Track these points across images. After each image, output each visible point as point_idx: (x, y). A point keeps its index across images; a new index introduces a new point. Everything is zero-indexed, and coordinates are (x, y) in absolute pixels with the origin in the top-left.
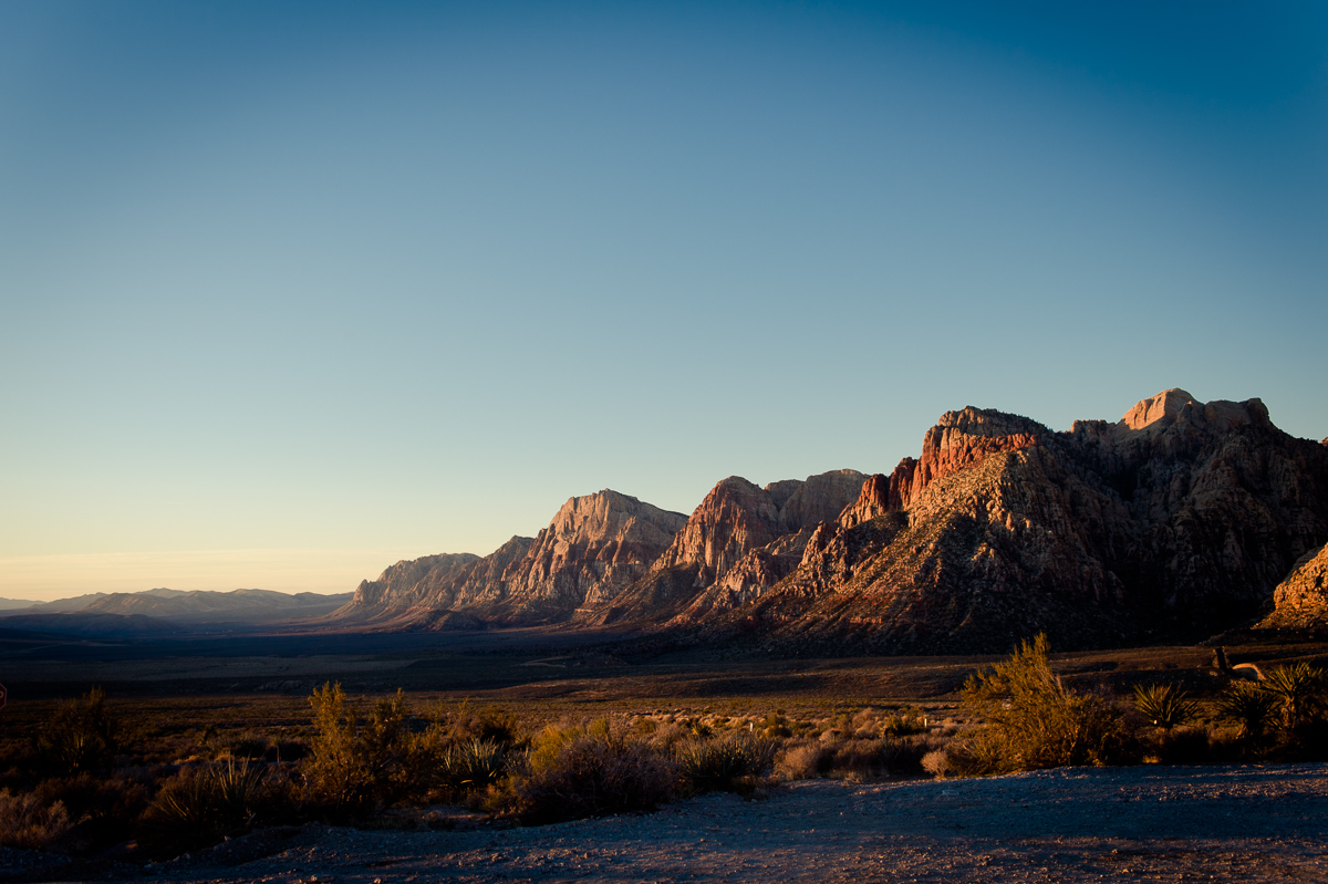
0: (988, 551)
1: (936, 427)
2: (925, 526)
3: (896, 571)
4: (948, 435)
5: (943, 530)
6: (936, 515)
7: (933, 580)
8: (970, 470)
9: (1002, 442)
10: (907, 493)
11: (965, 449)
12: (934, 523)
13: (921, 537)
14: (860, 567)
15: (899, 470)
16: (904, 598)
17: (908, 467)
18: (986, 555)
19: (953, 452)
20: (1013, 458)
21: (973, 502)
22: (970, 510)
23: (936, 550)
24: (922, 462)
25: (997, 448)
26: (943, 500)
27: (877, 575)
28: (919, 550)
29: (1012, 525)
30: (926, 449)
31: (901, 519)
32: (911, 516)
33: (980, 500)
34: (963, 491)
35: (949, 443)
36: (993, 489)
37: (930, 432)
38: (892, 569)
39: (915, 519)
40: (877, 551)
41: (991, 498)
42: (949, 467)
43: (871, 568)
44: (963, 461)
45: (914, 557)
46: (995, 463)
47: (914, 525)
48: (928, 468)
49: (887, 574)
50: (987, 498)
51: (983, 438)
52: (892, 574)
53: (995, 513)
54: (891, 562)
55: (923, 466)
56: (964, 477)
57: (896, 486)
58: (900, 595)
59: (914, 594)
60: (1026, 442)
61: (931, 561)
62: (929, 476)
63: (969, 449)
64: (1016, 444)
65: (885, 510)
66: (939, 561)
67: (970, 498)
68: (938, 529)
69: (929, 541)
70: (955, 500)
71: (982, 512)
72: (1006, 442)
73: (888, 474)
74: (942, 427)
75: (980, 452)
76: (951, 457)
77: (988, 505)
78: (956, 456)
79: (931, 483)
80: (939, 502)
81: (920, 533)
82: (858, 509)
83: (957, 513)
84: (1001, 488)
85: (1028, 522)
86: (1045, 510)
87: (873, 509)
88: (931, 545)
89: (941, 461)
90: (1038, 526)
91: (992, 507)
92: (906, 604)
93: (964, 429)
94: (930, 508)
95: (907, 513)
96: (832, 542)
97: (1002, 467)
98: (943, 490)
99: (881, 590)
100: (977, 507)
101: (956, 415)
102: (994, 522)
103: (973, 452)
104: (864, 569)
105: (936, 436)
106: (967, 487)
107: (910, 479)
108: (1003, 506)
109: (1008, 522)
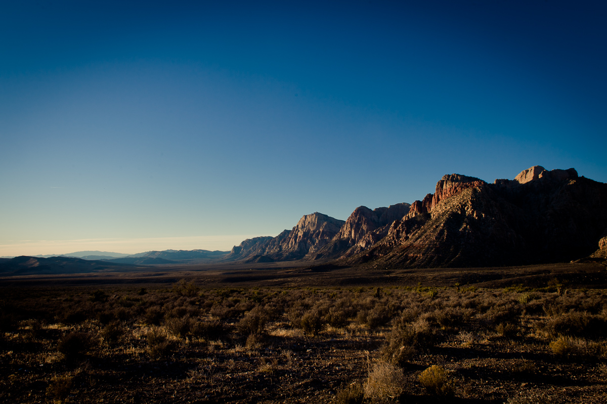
0: (467, 226)
1: (441, 181)
2: (439, 217)
3: (427, 235)
4: (446, 183)
5: (447, 218)
6: (443, 213)
7: (443, 238)
8: (457, 196)
9: (469, 185)
10: (429, 207)
11: (453, 188)
12: (443, 216)
13: (437, 222)
15: (426, 198)
16: (431, 246)
17: (429, 198)
18: (466, 228)
19: (448, 190)
20: (475, 191)
21: (459, 207)
22: (458, 210)
23: (443, 227)
24: (436, 194)
25: (467, 187)
26: (446, 208)
27: (419, 237)
28: (437, 227)
29: (476, 216)
30: (437, 189)
31: (428, 216)
32: (432, 215)
33: (462, 206)
34: (454, 204)
35: (447, 187)
36: (468, 202)
37: (439, 182)
38: (425, 234)
39: (434, 215)
40: (419, 228)
41: (467, 205)
42: (447, 195)
43: (417, 234)
44: (453, 193)
45: (435, 229)
46: (467, 193)
47: (433, 218)
48: (438, 197)
49: (423, 237)
50: (465, 205)
51: (461, 183)
52: (425, 237)
53: (469, 211)
54: (425, 232)
55: (436, 196)
56: (454, 198)
57: (425, 205)
58: (430, 245)
59: (436, 244)
60: (480, 184)
61: (442, 232)
62: (439, 200)
63: (455, 188)
64: (475, 185)
65: (420, 213)
66: (446, 231)
67: (458, 205)
68: (444, 218)
69: (441, 223)
70: (451, 207)
71: (463, 211)
72: (471, 184)
73: (421, 200)
74: (443, 181)
75: (460, 189)
76: (448, 192)
77: (466, 208)
78: (450, 191)
79: (440, 202)
80: (444, 208)
81: (437, 220)
82: (410, 214)
83: (452, 212)
84: (471, 201)
85: (483, 215)
86: (491, 210)
87: (416, 214)
88: (442, 225)
89: (443, 194)
90: (488, 216)
91: (468, 209)
92: (432, 249)
93: (452, 181)
94: (440, 211)
95: (430, 214)
96: (400, 225)
97: (471, 194)
98: (445, 204)
99: (421, 243)
100: (461, 209)
101: (449, 176)
102: (468, 215)
103: (457, 189)
104: (413, 235)
105: (441, 184)
106: (456, 202)
107: (431, 202)
108: (472, 208)
109: (475, 215)
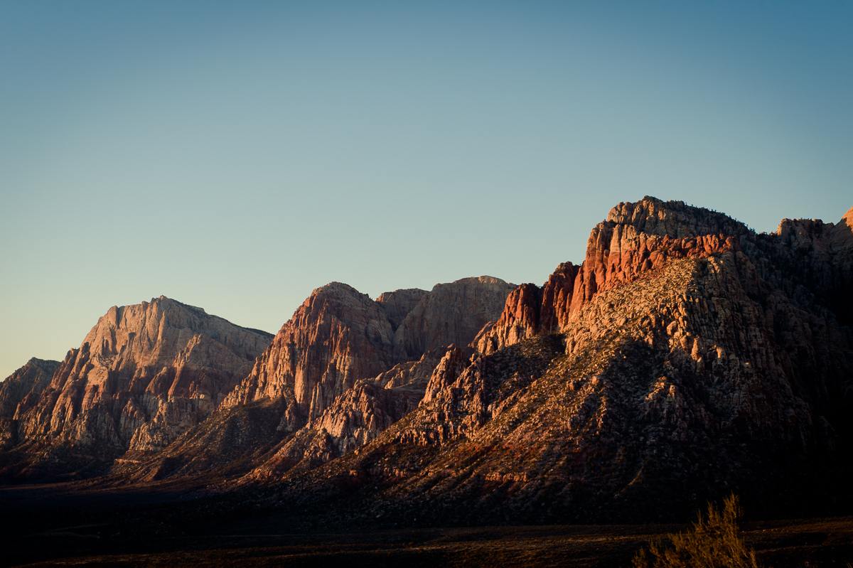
0: (667, 387)
1: (605, 223)
2: (586, 354)
3: (547, 412)
4: (620, 235)
5: (611, 359)
6: (601, 340)
7: (595, 425)
8: (648, 280)
9: (689, 245)
10: (564, 310)
11: (641, 253)
12: (598, 349)
13: (582, 368)
14: (502, 405)
15: (555, 278)
16: (557, 448)
17: (566, 276)
18: (664, 392)
19: (626, 257)
20: (702, 266)
21: (650, 323)
22: (646, 333)
23: (600, 385)
24: (586, 269)
25: (683, 253)
26: (611, 320)
27: (523, 417)
28: (578, 386)
29: (699, 354)
30: (591, 252)
31: (556, 344)
32: (568, 341)
33: (658, 321)
34: (637, 308)
35: (621, 245)
36: (676, 306)
37: (597, 230)
38: (542, 409)
39: (574, 344)
40: (523, 385)
41: (673, 318)
42: (620, 276)
43: (515, 408)
44: (639, 268)
45: (572, 394)
46: (679, 272)
47: (572, 352)
48: (593, 277)
49: (535, 417)
50: (668, 318)
51: (665, 239)
52: (542, 417)
53: (678, 339)
54: (542, 400)
55: (586, 275)
56: (639, 290)
57: (550, 300)
58: (552, 445)
59: (571, 443)
60: (721, 246)
61: (592, 402)
62: (594, 288)
63: (646, 254)
64: (707, 248)
65: (536, 331)
66: (603, 400)
67: (647, 317)
68: (603, 357)
69: (592, 374)
70: (627, 320)
71: (661, 337)
72: (694, 245)
73: (540, 284)
74: (612, 224)
75: (660, 256)
76: (623, 264)
77: (669, 328)
78: (630, 262)
79: (595, 300)
80: (606, 322)
81: (580, 363)
82: (499, 330)
83: (628, 338)
84: (688, 306)
85: (719, 351)
86: (742, 335)
87: (519, 330)
88: (594, 380)
89: (609, 268)
90: (732, 357)
91: (674, 330)
92: (559, 457)
93: (641, 226)
94: (594, 329)
95: (563, 336)
96: (465, 373)
97: (688, 277)
98: (611, 306)
99: (527, 437)
100: (654, 330)
101: (630, 207)
102: (676, 350)
103: (652, 257)
104: (505, 409)
105: (604, 235)
106: (643, 302)
107: (569, 291)
108: (688, 329)
109: (695, 350)
